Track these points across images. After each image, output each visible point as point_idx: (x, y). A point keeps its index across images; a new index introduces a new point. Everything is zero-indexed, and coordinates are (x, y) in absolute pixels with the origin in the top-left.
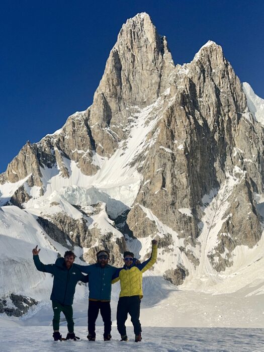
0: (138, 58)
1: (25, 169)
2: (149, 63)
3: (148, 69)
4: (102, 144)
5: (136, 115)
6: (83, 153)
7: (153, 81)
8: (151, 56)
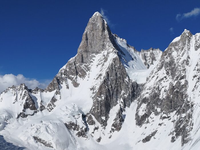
0: (95, 34)
1: (54, 87)
2: (100, 36)
3: (99, 39)
4: (81, 73)
5: (94, 58)
6: (74, 77)
7: (101, 44)
8: (100, 34)
